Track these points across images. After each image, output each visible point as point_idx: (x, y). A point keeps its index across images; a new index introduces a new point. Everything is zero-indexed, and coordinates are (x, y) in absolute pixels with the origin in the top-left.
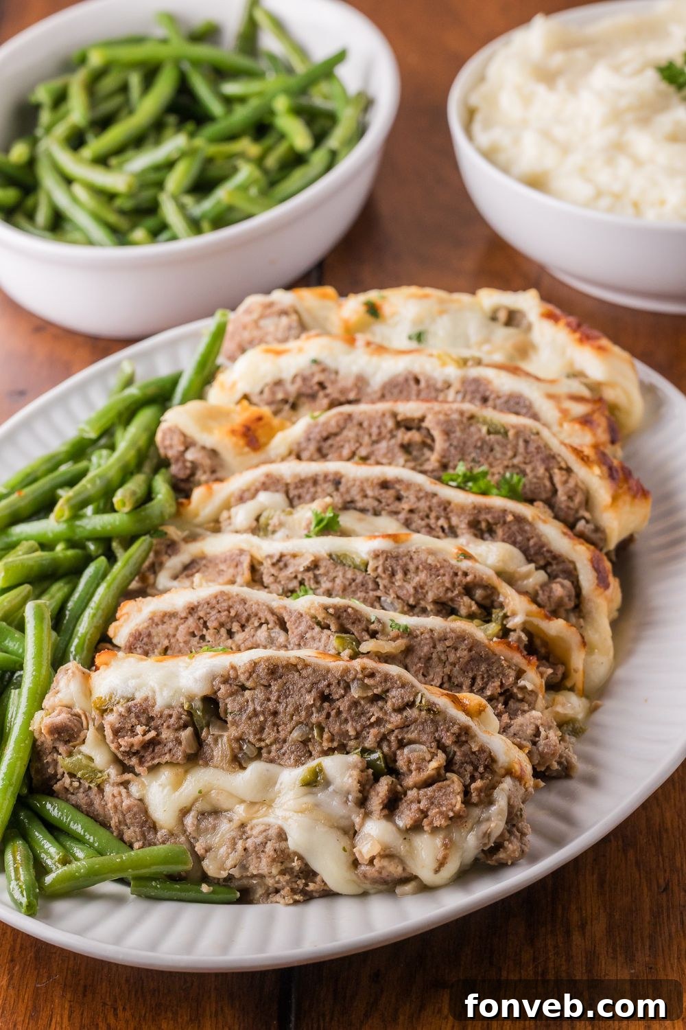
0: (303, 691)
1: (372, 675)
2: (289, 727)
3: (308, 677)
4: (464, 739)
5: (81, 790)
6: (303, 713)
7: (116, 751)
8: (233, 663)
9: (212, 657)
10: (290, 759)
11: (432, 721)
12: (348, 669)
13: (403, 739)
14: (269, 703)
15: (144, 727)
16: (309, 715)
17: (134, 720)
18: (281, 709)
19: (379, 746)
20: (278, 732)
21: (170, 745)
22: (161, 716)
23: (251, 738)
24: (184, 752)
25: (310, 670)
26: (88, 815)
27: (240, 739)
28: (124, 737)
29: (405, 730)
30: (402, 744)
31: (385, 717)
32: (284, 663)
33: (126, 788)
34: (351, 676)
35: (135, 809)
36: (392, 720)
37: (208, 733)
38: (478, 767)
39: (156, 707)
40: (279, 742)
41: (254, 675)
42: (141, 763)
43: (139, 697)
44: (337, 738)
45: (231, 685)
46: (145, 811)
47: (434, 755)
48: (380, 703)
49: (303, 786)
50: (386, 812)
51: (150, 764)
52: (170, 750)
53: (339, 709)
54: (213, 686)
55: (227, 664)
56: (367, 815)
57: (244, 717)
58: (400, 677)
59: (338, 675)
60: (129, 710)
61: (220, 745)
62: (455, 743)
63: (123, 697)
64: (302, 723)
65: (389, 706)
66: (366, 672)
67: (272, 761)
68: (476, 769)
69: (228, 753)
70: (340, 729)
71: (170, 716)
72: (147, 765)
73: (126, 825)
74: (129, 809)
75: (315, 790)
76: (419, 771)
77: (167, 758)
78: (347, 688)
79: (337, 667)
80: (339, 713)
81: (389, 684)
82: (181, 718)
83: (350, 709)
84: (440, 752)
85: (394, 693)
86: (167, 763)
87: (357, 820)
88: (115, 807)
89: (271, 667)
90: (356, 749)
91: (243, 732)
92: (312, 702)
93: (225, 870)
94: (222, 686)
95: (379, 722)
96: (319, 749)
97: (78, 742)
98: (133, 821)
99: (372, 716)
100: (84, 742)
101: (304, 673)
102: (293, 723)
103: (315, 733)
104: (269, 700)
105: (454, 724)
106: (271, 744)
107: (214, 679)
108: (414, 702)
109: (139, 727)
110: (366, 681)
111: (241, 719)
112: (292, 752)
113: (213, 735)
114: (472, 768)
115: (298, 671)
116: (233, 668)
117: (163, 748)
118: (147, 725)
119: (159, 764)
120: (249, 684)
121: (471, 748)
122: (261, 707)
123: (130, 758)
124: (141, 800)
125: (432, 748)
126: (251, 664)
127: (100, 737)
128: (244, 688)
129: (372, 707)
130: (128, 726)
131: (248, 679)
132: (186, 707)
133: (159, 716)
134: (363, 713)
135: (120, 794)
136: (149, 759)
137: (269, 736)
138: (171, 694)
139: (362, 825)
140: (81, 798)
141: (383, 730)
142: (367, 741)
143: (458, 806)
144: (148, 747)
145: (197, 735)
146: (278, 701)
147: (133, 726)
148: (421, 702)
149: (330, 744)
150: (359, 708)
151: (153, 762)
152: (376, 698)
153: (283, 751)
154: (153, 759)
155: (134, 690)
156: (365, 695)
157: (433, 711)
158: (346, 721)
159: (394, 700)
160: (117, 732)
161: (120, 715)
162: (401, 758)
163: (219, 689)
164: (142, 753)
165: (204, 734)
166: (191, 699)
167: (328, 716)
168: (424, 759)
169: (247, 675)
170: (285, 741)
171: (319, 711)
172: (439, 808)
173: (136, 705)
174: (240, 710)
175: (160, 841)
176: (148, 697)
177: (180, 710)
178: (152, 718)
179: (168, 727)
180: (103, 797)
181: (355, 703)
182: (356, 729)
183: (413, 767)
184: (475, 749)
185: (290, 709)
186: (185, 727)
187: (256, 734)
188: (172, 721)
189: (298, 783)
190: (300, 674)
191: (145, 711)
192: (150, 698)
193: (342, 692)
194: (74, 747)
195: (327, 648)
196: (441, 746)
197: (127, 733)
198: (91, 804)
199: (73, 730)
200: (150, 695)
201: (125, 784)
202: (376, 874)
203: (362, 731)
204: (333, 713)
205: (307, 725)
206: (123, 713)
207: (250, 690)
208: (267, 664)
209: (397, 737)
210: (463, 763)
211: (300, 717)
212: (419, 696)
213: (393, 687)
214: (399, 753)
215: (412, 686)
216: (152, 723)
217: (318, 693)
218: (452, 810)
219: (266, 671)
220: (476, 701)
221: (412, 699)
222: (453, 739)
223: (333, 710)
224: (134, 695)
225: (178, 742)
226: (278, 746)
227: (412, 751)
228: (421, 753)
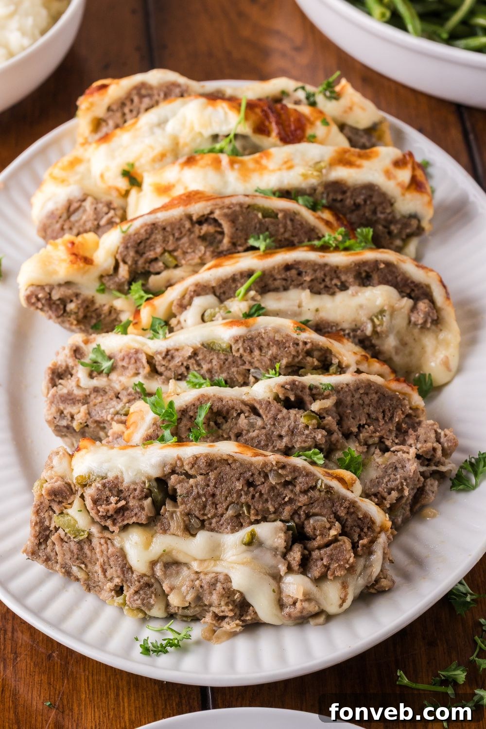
0: (234, 479)
1: (284, 467)
2: (225, 505)
3: (237, 469)
4: (352, 510)
6: (235, 495)
7: (95, 516)
8: (179, 456)
9: (162, 448)
10: (227, 528)
11: (330, 499)
12: (266, 462)
13: (309, 512)
14: (209, 488)
15: (116, 498)
16: (240, 496)
17: (108, 493)
18: (218, 493)
19: (292, 518)
20: (216, 509)
21: (136, 510)
22: (128, 490)
23: (197, 513)
24: (147, 515)
25: (238, 464)
27: (188, 514)
28: (101, 505)
29: (310, 506)
30: (308, 516)
31: (295, 498)
32: (219, 459)
34: (269, 469)
36: (301, 499)
37: (166, 510)
38: (363, 529)
39: (124, 483)
40: (218, 516)
41: (196, 466)
42: (114, 524)
43: (111, 476)
44: (260, 513)
45: (178, 474)
47: (333, 525)
48: (290, 487)
51: (121, 524)
52: (136, 514)
53: (261, 492)
54: (164, 471)
55: (175, 456)
57: (191, 498)
58: (304, 468)
59: (259, 467)
60: (104, 485)
61: (175, 519)
62: (347, 513)
63: (98, 476)
64: (233, 503)
65: (298, 489)
66: (280, 465)
67: (212, 530)
68: (362, 530)
69: (182, 524)
70: (264, 507)
71: (135, 490)
72: (118, 525)
76: (322, 536)
77: (134, 519)
78: (266, 476)
79: (258, 461)
80: (261, 494)
81: (297, 474)
82: (143, 491)
83: (269, 492)
84: (337, 522)
85: (301, 479)
86: (134, 523)
87: (282, 570)
89: (209, 461)
90: (277, 519)
91: (191, 509)
92: (241, 488)
94: (172, 477)
95: (291, 501)
96: (248, 521)
97: (68, 504)
99: (285, 497)
100: (71, 506)
101: (233, 466)
102: (228, 502)
103: (245, 509)
104: (208, 485)
105: (346, 500)
106: (212, 518)
107: (165, 466)
108: (316, 486)
109: (112, 498)
110: (280, 471)
111: (188, 500)
112: (229, 524)
113: (169, 511)
114: (359, 530)
115: (229, 464)
116: (179, 459)
117: (130, 512)
118: (118, 497)
119: (128, 524)
120: (191, 472)
121: (358, 515)
122: (203, 491)
123: (106, 520)
124: (121, 549)
125: (330, 519)
126: (193, 458)
128: (188, 476)
129: (285, 490)
130: (104, 497)
131: (191, 469)
132: (147, 485)
134: (279, 495)
136: (120, 521)
137: (210, 512)
138: (135, 473)
141: (294, 507)
142: (284, 515)
143: (351, 560)
144: (120, 512)
146: (215, 486)
147: (107, 497)
148: (321, 486)
149: (256, 517)
150: (276, 491)
151: (123, 523)
152: (287, 484)
153: (221, 523)
154: (123, 520)
155: (107, 471)
156: (279, 482)
157: (331, 492)
158: (267, 501)
159: (301, 485)
160: (95, 502)
161: (98, 489)
162: (308, 526)
164: (115, 516)
165: (162, 510)
166: (149, 479)
167: (253, 497)
168: (325, 527)
169: (190, 465)
170: (222, 515)
171: (246, 494)
172: (337, 563)
173: (109, 482)
174: (187, 493)
176: (117, 476)
177: (142, 485)
178: (121, 491)
179: (134, 498)
181: (273, 488)
182: (274, 507)
183: (318, 532)
184: (361, 516)
185: (225, 492)
186: (146, 498)
187: (200, 511)
188: (137, 493)
190: (231, 467)
191: (116, 486)
192: (119, 477)
193: (263, 480)
194: (65, 508)
196: (338, 518)
197: (104, 501)
200: (119, 474)
203: (279, 508)
204: (257, 495)
205: (238, 504)
206: (100, 488)
207: (193, 477)
208: (206, 459)
209: (304, 511)
210: (352, 527)
211: (232, 498)
212: (320, 482)
213: (300, 476)
214: (306, 522)
215: (314, 475)
216: (122, 495)
217: (245, 480)
218: (347, 563)
219: (205, 464)
220: (349, 477)
221: (314, 484)
222: (345, 511)
223: (256, 493)
224: (106, 474)
225: (143, 508)
226: (218, 519)
227: (315, 521)
228: (323, 523)
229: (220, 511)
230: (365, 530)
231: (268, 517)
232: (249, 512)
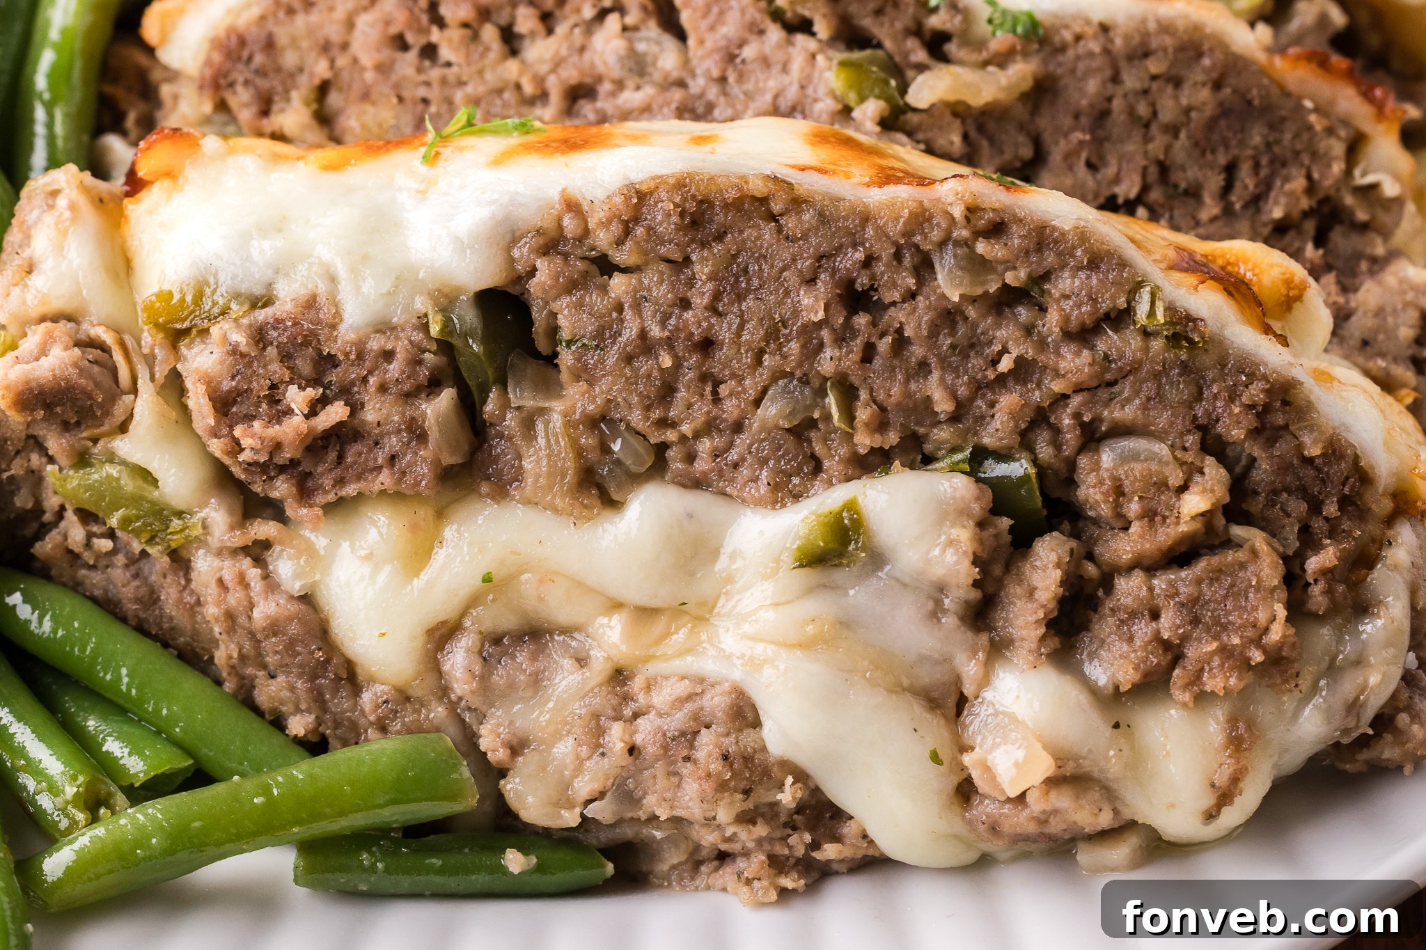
0: (791, 277)
1: (997, 229)
2: (751, 386)
3: (805, 236)
4: (1280, 420)
5: (120, 559)
6: (794, 347)
7: (227, 461)
8: (570, 190)
9: (499, 161)
10: (755, 480)
11: (1185, 368)
12: (925, 210)
13: (1097, 420)
14: (689, 315)
15: (309, 388)
16: (813, 350)
17: (276, 369)
18: (724, 332)
19: (1025, 441)
20: (717, 399)
21: (393, 443)
22: (360, 356)
23: (638, 419)
24: (436, 462)
25: (808, 216)
26: (141, 629)
27: (600, 421)
28: (249, 420)
29: (1103, 394)
30: (1092, 437)
31: (1042, 358)
32: (732, 194)
33: (259, 561)
34: (936, 235)
35: (294, 629)
36: (1063, 365)
37: (505, 405)
38: (1322, 502)
39: (343, 328)
40: (720, 431)
41: (640, 231)
42: (303, 493)
43: (288, 296)
44: (896, 419)
45: (566, 256)
46: (322, 632)
47: (1192, 472)
48: (1023, 313)
49: (801, 566)
50: (1054, 643)
51: (331, 497)
52: (393, 459)
53: (899, 331)
54: (511, 260)
55: (554, 194)
56: (999, 649)
57: (612, 357)
58: (1083, 236)
59: (895, 230)
60: (260, 336)
61: (542, 441)
62: (1254, 433)
63: (237, 296)
64: (791, 375)
66: (981, 222)
67: (697, 484)
68: (1316, 507)
69: (570, 465)
70: (908, 395)
71: (388, 355)
72: (321, 499)
73: (264, 666)
74: (274, 628)
75: (839, 575)
76: (1152, 520)
77: (384, 479)
78: (924, 268)
79: (891, 205)
80: (901, 342)
81: (1050, 259)
82: (420, 362)
83: (934, 332)
84: (1210, 464)
85: (1065, 283)
86: (383, 493)
87: (970, 669)
88: (230, 616)
89: (691, 207)
90: (954, 450)
91: (609, 401)
92: (821, 315)
93: (571, 806)
94: (542, 264)
95: (1023, 369)
96: (844, 451)
97: (105, 428)
98: (288, 660)
99: (1000, 354)
100: (123, 428)
101: (790, 223)
102: (764, 374)
103: (832, 401)
104: (685, 304)
105: (1252, 377)
106: (697, 435)
107: (514, 241)
108: (1129, 311)
109: (293, 391)
110: (981, 247)
111: (602, 361)
112: (763, 462)
113: (519, 408)
114: (1304, 506)
115: (773, 218)
116: (572, 206)
117: (370, 450)
118: (316, 384)
119: (360, 495)
120: (623, 256)
121: (1300, 447)
122: (663, 324)
123: (271, 479)
124: (307, 599)
125: (1185, 449)
126: (628, 199)
127: (174, 414)
128: (605, 266)
129: (999, 327)
130: (260, 387)
131: (620, 242)
132: (435, 329)
133: (353, 357)
134: (973, 345)
135: (242, 581)
136: (327, 482)
137: (690, 411)
138: (387, 286)
139: (985, 680)
140: (118, 580)
141: (1037, 396)
142: (991, 429)
143: (1276, 633)
144: (325, 447)
145: (469, 407)
146: (713, 309)
147: (273, 387)
148: (1152, 314)
149: (878, 437)
150: (962, 330)
151: (343, 493)
152: (1008, 299)
153: (733, 456)
154: (341, 482)
155: (270, 272)
156: (979, 291)
157: (1191, 341)
158: (923, 368)
159: (1067, 305)
160: (224, 404)
161: (234, 351)
162: (1092, 479)
163: (533, 272)
164: (305, 466)
165: (491, 407)
166: (446, 301)
167: (869, 353)
168: (1162, 485)
169: (616, 229)
170: (738, 427)
171: (841, 339)
172: (1216, 637)
173: (279, 319)
174: (599, 334)
175: (372, 718)
176: (314, 298)
177: (418, 337)
178: (330, 362)
179: (383, 388)
180: (189, 581)
181: (949, 316)
182: (953, 395)
183: (1132, 506)
184: (1314, 451)
185: (753, 334)
186: (433, 385)
187: (648, 408)
188: (394, 369)
189: (788, 559)
190: (779, 228)
191: (310, 339)
192: (322, 300)
193: (911, 282)
194: (95, 441)
195: (810, 91)
196: (1213, 445)
197: (258, 405)
198: (151, 599)
199: (90, 398)
200: (322, 288)
201: (258, 552)
202: (1032, 828)
203: (972, 399)
204: (884, 345)
205: (805, 381)
206: (243, 348)
207: (625, 270)
208: (678, 200)
209: (1077, 416)
210: (1276, 492)
211: (784, 357)
212: (1145, 295)
213: (1063, 267)
214: (1084, 462)
215: (1123, 264)
216: (334, 376)
217: (837, 285)
218: (1257, 642)
219: (675, 219)
220: (1275, 273)
221: (1121, 302)
222: (1249, 421)
223: (882, 335)
224: (270, 286)
225: (417, 433)
226: (718, 441)
227: (1125, 458)
228: (1154, 467)
229: (731, 409)
230: (1331, 509)
231: (927, 435)
232: (849, 415)
